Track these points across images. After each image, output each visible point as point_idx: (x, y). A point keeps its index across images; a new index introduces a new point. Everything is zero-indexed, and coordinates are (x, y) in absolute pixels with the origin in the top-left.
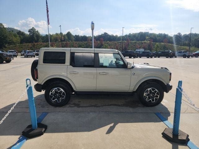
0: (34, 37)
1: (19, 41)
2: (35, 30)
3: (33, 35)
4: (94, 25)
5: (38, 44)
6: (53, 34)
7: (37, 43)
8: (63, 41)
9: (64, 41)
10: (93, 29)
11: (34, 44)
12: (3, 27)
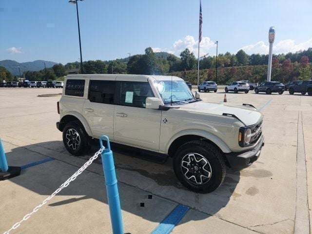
0: (186, 63)
1: (168, 69)
2: (189, 52)
3: (186, 60)
4: (274, 34)
5: (190, 73)
6: (214, 57)
7: (188, 71)
8: (229, 66)
9: (231, 65)
10: (271, 41)
11: (185, 73)
12: (152, 52)
